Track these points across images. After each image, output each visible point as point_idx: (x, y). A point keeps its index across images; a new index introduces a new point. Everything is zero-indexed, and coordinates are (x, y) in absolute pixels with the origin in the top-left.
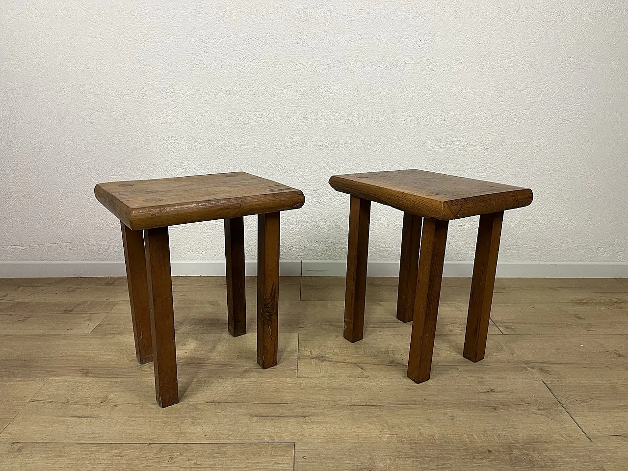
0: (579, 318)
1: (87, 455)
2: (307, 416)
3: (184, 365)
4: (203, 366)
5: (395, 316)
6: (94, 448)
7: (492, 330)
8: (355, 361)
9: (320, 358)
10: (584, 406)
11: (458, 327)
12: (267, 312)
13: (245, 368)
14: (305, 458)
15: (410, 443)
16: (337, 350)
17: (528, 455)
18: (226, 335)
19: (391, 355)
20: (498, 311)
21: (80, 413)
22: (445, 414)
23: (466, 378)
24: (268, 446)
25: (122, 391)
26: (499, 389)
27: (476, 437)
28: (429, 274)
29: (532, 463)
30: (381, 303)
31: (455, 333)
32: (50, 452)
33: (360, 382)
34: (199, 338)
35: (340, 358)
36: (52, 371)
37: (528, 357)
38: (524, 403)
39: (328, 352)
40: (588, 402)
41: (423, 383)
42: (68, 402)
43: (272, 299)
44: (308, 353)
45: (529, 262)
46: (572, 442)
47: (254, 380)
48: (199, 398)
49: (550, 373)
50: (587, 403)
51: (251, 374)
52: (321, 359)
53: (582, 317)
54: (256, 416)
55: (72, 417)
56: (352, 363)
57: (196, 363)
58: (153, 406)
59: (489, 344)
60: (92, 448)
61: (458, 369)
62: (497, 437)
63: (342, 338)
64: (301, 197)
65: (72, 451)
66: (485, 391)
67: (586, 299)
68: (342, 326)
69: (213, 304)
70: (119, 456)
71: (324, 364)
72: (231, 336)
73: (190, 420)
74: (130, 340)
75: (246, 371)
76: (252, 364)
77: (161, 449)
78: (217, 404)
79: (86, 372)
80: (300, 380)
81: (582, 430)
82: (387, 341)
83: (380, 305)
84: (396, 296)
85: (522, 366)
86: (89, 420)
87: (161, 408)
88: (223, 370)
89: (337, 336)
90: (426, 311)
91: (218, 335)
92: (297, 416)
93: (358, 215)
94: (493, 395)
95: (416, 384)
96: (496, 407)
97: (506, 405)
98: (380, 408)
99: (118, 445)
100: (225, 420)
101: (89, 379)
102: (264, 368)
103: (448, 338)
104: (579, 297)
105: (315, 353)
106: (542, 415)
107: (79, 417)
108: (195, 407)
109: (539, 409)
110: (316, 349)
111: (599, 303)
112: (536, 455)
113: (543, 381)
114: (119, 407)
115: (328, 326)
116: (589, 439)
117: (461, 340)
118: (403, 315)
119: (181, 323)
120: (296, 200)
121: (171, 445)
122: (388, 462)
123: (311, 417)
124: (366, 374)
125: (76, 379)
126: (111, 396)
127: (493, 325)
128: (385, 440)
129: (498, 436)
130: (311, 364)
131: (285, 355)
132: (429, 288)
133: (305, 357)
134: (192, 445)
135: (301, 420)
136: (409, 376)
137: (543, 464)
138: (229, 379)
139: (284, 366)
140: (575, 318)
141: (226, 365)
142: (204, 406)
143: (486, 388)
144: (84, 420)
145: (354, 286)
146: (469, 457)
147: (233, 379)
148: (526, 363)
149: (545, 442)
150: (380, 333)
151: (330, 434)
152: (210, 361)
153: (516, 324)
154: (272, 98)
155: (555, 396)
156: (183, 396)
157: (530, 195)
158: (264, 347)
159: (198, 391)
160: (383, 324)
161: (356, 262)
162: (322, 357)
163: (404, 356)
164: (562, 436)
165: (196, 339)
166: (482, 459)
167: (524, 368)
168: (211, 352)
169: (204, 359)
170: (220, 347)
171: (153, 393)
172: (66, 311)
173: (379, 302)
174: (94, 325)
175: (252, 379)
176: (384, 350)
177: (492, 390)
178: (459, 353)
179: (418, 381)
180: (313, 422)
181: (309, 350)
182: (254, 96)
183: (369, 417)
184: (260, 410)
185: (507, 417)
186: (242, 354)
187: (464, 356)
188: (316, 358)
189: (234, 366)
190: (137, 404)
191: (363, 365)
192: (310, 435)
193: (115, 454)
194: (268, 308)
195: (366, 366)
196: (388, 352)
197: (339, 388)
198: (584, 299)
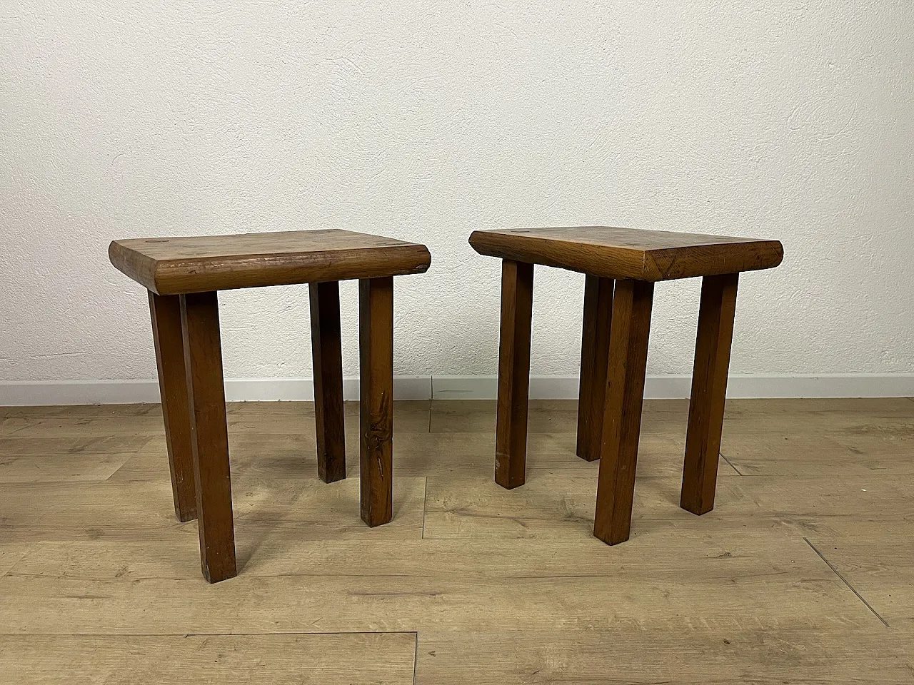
0: (857, 452)
1: (88, 652)
2: (438, 594)
3: (247, 523)
4: (277, 523)
5: (574, 453)
6: (99, 643)
7: (723, 470)
8: (513, 515)
9: (460, 511)
10: (872, 575)
11: (672, 467)
12: (375, 436)
13: (341, 527)
14: (432, 654)
15: (600, 631)
16: (485, 500)
17: (789, 647)
18: (314, 481)
19: (569, 506)
20: (732, 443)
21: (82, 591)
22: (654, 588)
23: (685, 537)
24: (375, 637)
25: (149, 560)
26: (739, 552)
27: (703, 621)
28: (624, 370)
29: (795, 659)
30: (553, 435)
31: (666, 474)
32: (29, 648)
33: (520, 544)
34: (274, 485)
35: (489, 511)
36: (44, 533)
37: (781, 508)
38: (778, 572)
39: (471, 503)
40: (878, 570)
41: (619, 545)
42: (65, 575)
43: (382, 418)
44: (440, 504)
45: (776, 375)
46: (857, 628)
47: (355, 543)
48: (269, 568)
49: (817, 529)
50: (877, 572)
51: (352, 535)
53: (862, 451)
54: (356, 594)
55: (68, 597)
56: (508, 518)
57: (265, 520)
58: (196, 581)
59: (720, 489)
60: (96, 642)
61: (672, 525)
62: (738, 622)
63: (492, 483)
64: (425, 255)
65: (65, 646)
66: (717, 555)
67: (867, 426)
68: (493, 465)
69: (297, 438)
70: (139, 653)
71: (464, 519)
72: (322, 482)
73: (254, 600)
74: (166, 489)
75: (345, 530)
76: (354, 520)
77: (205, 643)
78: (296, 577)
79: (96, 534)
80: (427, 543)
81: (873, 611)
82: (561, 486)
83: (551, 437)
84: (575, 425)
85: (773, 520)
86: (96, 600)
87: (209, 584)
88: (308, 529)
89: (486, 481)
90: (622, 429)
91: (301, 481)
92: (423, 594)
93: (514, 289)
94: (729, 560)
95: (608, 546)
96: (734, 578)
97: (752, 574)
98: (551, 581)
99: (138, 638)
100: (308, 601)
101: (99, 544)
102: (371, 526)
103: (656, 481)
104: (854, 424)
105: (451, 505)
106: (807, 589)
107: (80, 597)
108: (262, 582)
109: (803, 581)
110: (452, 499)
111: (885, 432)
112: (801, 648)
113: (807, 541)
114: (143, 583)
115: (471, 466)
116: (885, 623)
117: (677, 484)
118: (586, 450)
119: (245, 465)
120: (417, 260)
121: (219, 637)
122: (566, 659)
123: (442, 595)
124: (529, 532)
125: (81, 543)
126: (131, 568)
127: (725, 464)
128: (560, 626)
129: (739, 620)
130: (444, 519)
131: (405, 507)
132: (625, 392)
133: (436, 510)
134: (254, 636)
135: (428, 598)
136: (597, 534)
137: (813, 660)
138: (317, 542)
139: (404, 523)
140: (851, 453)
141: (311, 523)
142: (276, 579)
143: (718, 550)
144: (89, 601)
145: (510, 399)
146: (694, 652)
147: (323, 543)
148: (777, 515)
149: (815, 628)
150: (550, 475)
151: (473, 619)
152: (288, 517)
153: (760, 462)
154: (384, 129)
155: (826, 561)
156: (244, 567)
157: (779, 250)
158: (372, 493)
159: (267, 558)
160: (554, 463)
161: (512, 364)
162: (462, 509)
163: (589, 507)
164: (842, 620)
165: (269, 486)
166: (716, 654)
167: (776, 522)
168: (290, 503)
169: (279, 515)
170: (304, 498)
171: (197, 562)
172: (72, 451)
173: (549, 434)
174: (113, 469)
175: (352, 542)
176: (559, 499)
177: (728, 555)
178: (674, 502)
179: (611, 542)
180: (446, 603)
181: (442, 500)
182: (358, 127)
183: (535, 594)
184: (364, 586)
185: (752, 593)
186: (339, 507)
187: (681, 507)
188: (453, 511)
189: (324, 523)
190: (172, 578)
191: (525, 521)
192: (441, 620)
193: (132, 651)
194: (377, 430)
195: (530, 521)
196: (563, 502)
197: (487, 554)
198: (863, 427)
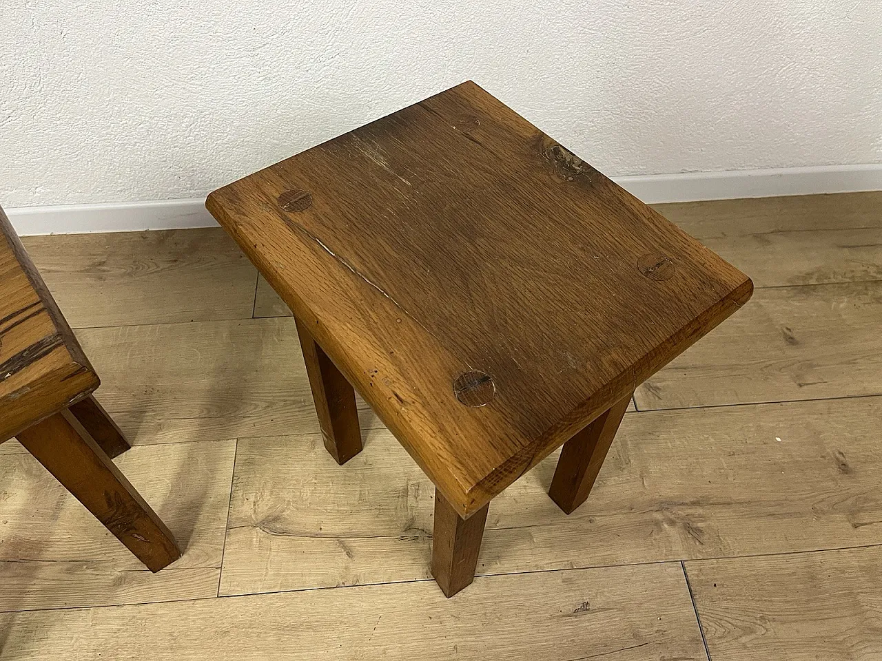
0: (791, 341)
4: (36, 568)
8: (338, 528)
9: (272, 524)
10: (745, 646)
13: (117, 573)
16: (307, 492)
19: (411, 500)
26: (600, 600)
33: (339, 601)
34: (34, 472)
35: (308, 521)
37: (670, 488)
38: (638, 642)
39: (289, 502)
40: (755, 631)
41: (460, 594)
44: (245, 509)
47: (131, 613)
49: (701, 539)
50: (753, 636)
51: (127, 594)
52: (272, 526)
53: (797, 338)
56: (331, 536)
57: (21, 558)
61: (531, 539)
63: (321, 449)
66: (572, 608)
67: (819, 270)
71: (277, 542)
75: (119, 582)
80: (224, 602)
85: (654, 519)
88: (74, 581)
89: (314, 444)
95: (445, 599)
102: (154, 569)
104: (805, 267)
105: (264, 509)
110: (267, 493)
111: (840, 286)
113: (684, 568)
124: (354, 571)
130: (251, 546)
131: (203, 517)
133: (242, 524)
138: (83, 614)
139: (196, 558)
140: (784, 343)
141: (76, 565)
143: (576, 598)
147: (91, 614)
148: (662, 506)
152: (50, 552)
155: (698, 616)
162: (276, 519)
165: (29, 473)
167: (657, 524)
168: (54, 517)
169: (39, 547)
175: (128, 611)
176: (400, 484)
177: (585, 607)
178: (544, 485)
181: (252, 499)
187: (550, 494)
188: (264, 523)
191: (352, 542)
195: (357, 544)
196: (406, 491)
197: (295, 627)
198: (810, 275)
